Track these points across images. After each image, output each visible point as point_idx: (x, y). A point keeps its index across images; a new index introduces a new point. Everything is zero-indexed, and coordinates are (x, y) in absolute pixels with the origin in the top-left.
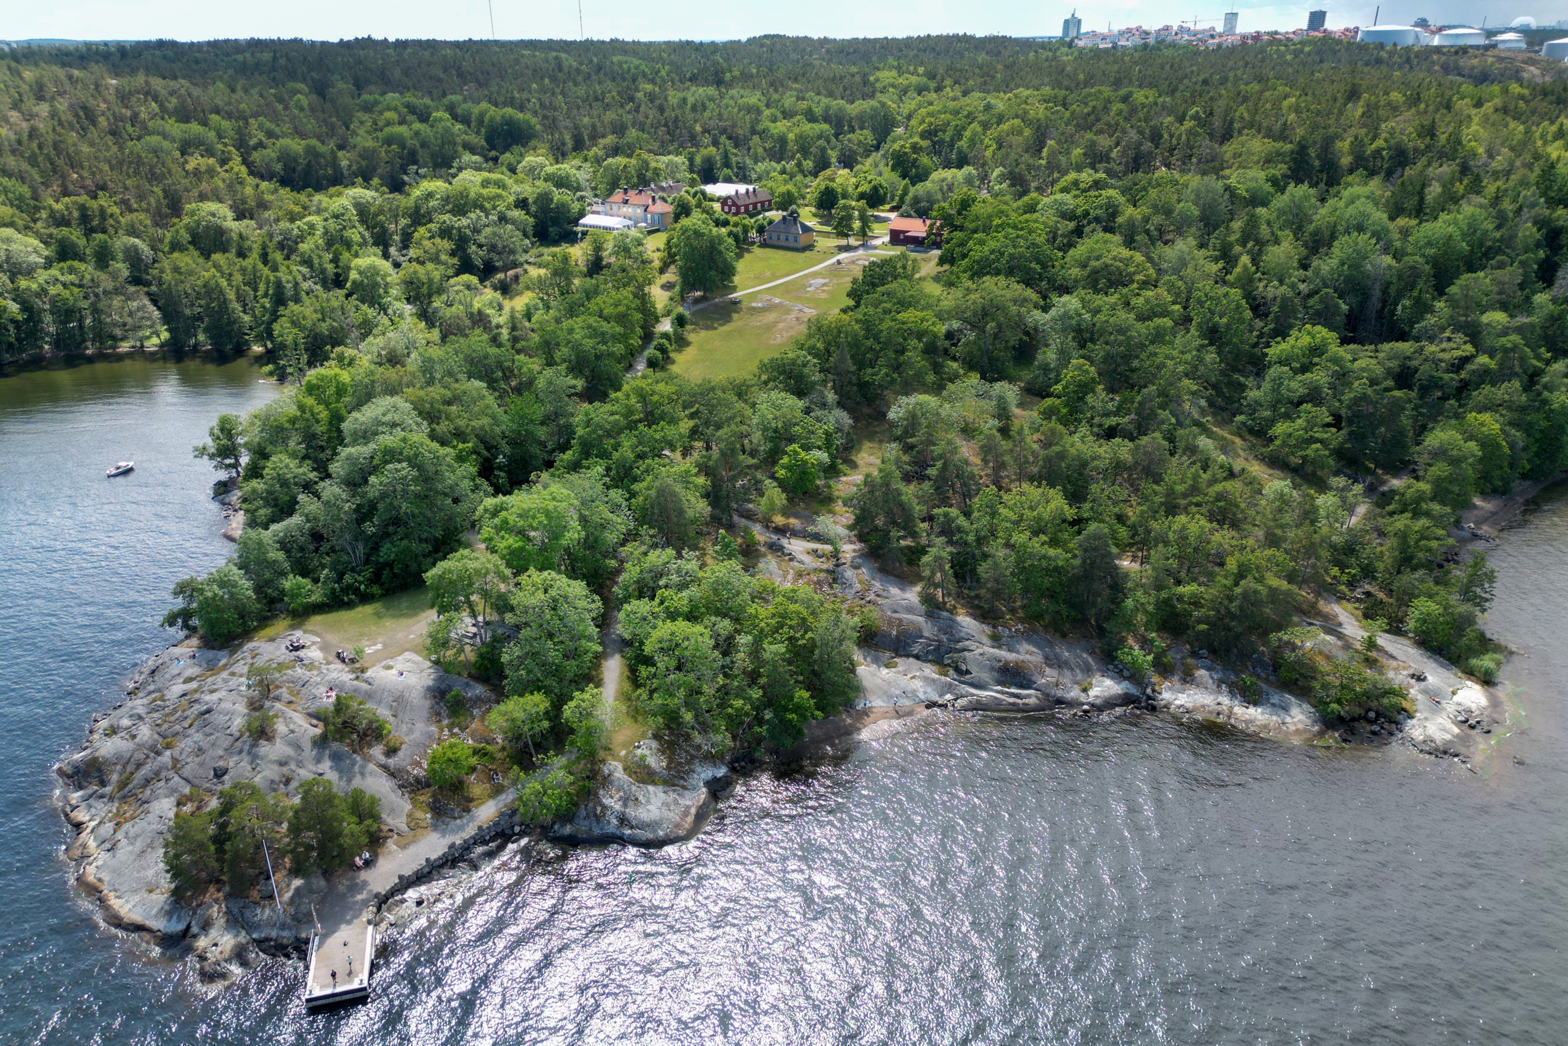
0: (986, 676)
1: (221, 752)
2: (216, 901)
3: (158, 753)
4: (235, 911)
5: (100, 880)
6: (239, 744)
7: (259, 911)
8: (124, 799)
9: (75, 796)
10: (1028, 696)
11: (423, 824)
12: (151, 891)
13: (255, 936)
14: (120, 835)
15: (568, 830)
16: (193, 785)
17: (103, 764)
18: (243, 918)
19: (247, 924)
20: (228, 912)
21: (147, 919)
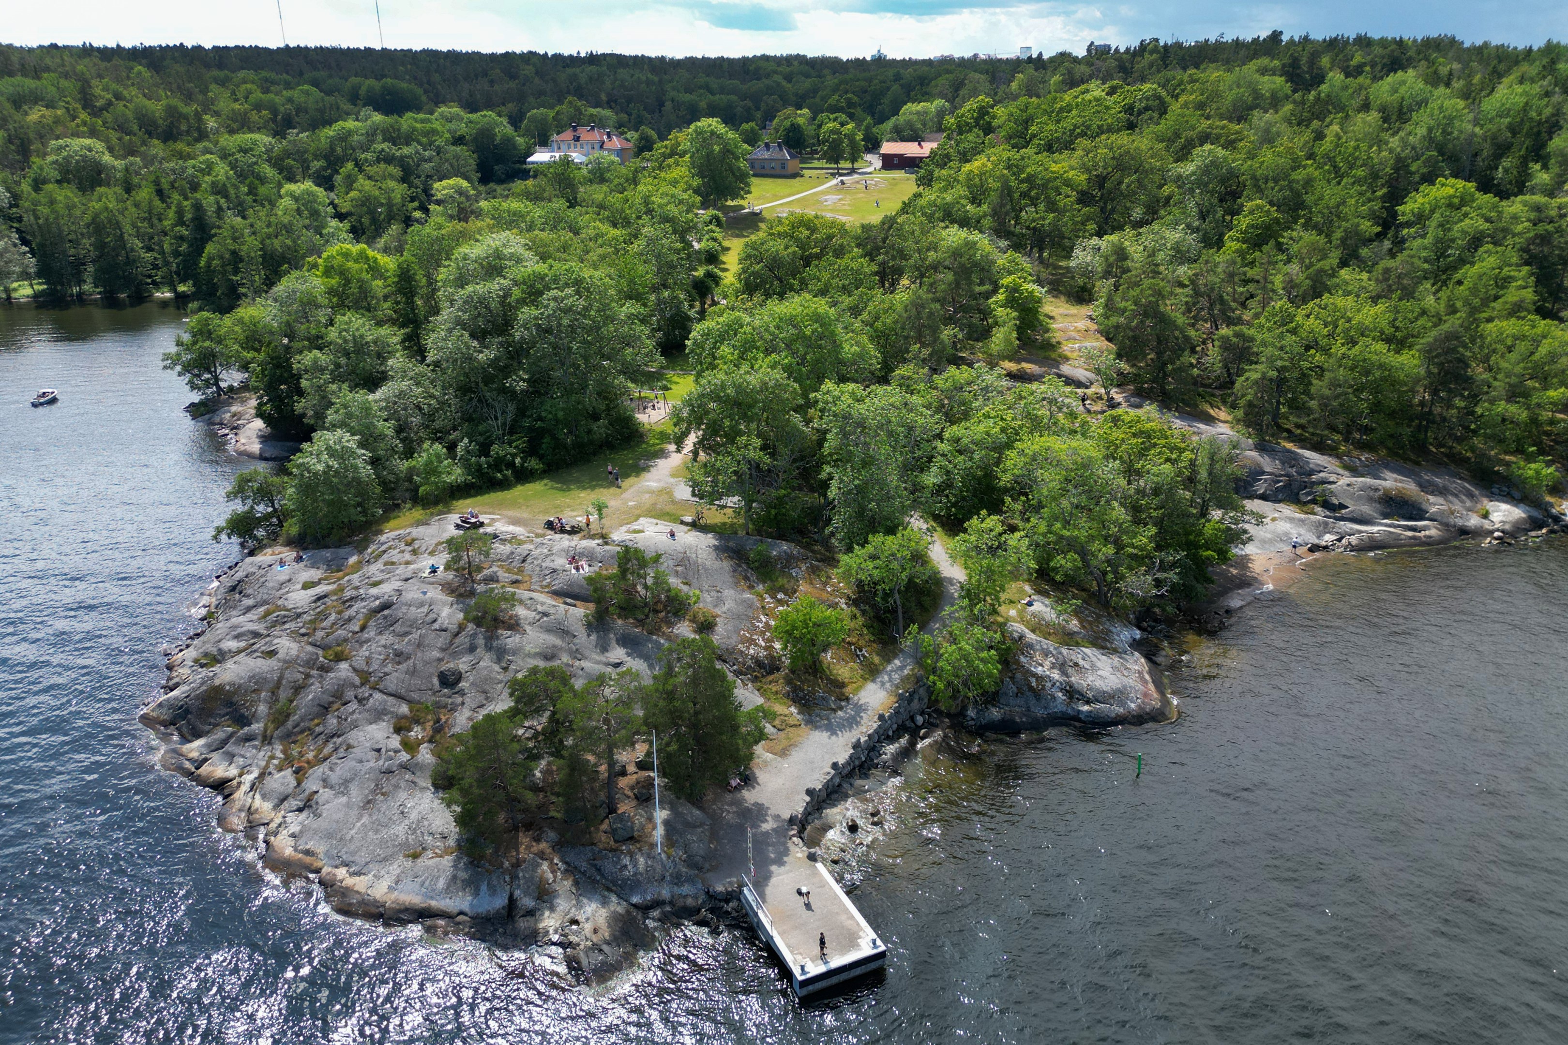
0: (1366, 509)
1: (436, 654)
2: (542, 855)
3: (325, 669)
4: (584, 866)
5: (307, 852)
6: (462, 639)
7: (626, 861)
8: (289, 738)
9: (195, 748)
10: (1424, 528)
11: (791, 721)
12: (415, 856)
13: (635, 900)
14: (311, 784)
15: (995, 713)
16: (409, 702)
17: (235, 693)
18: (602, 875)
19: (614, 883)
20: (571, 870)
21: (432, 898)
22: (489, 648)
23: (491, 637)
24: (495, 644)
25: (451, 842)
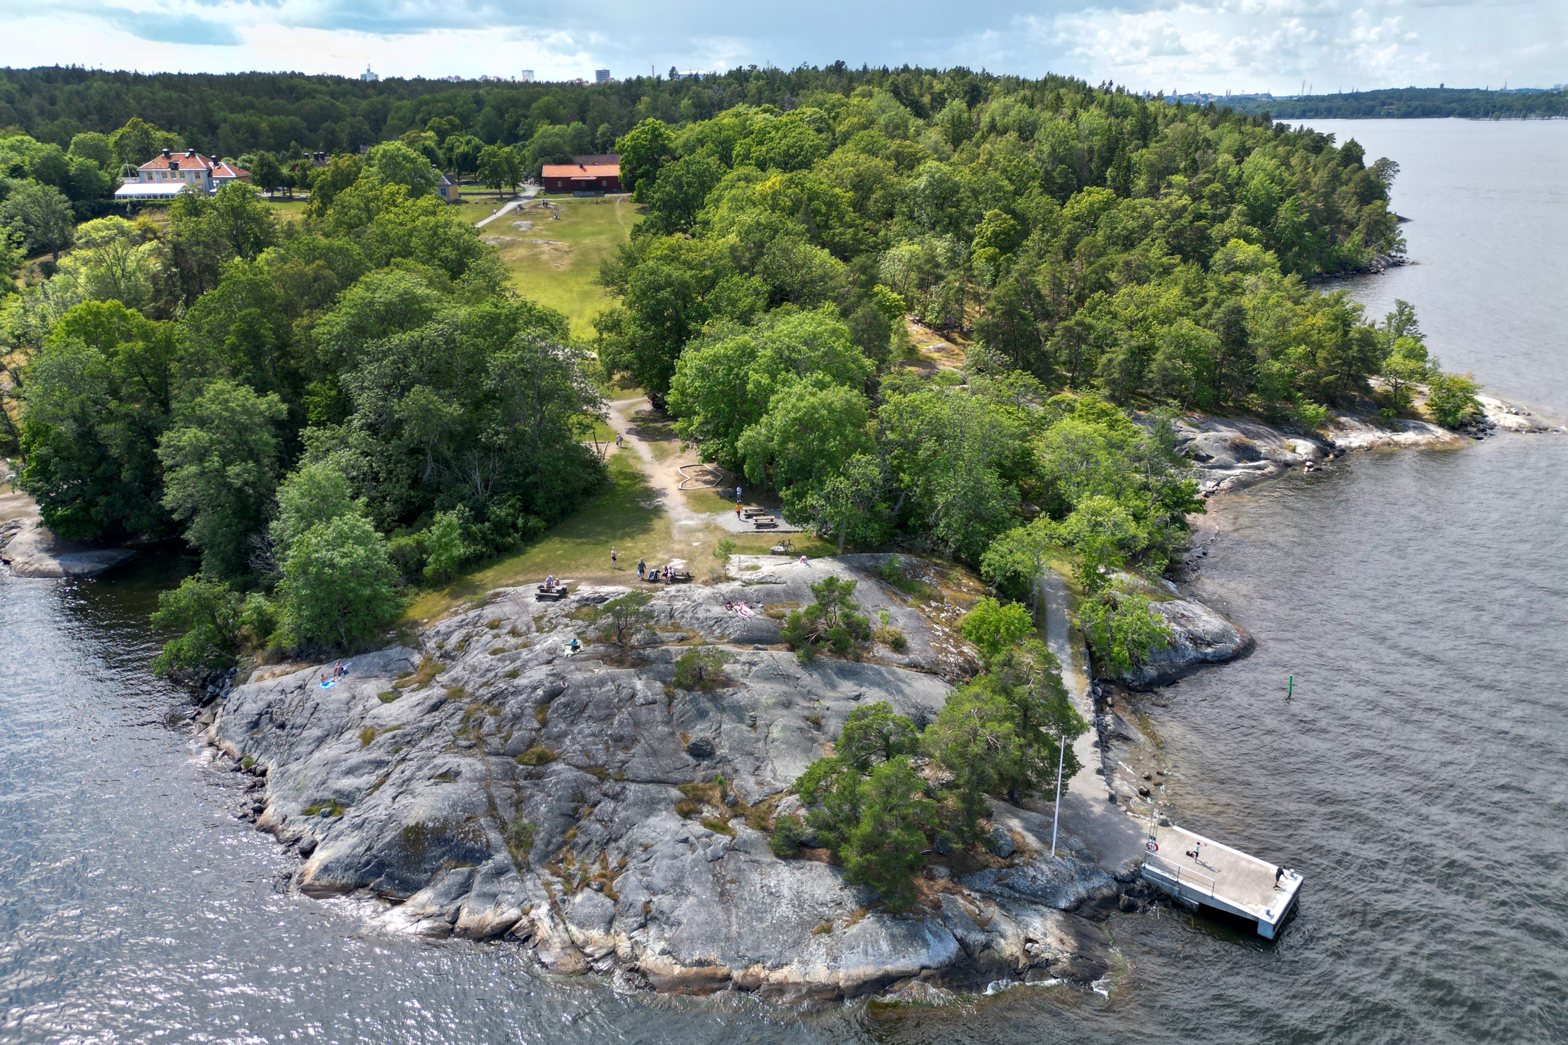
0: (1225, 457)
1: (663, 729)
2: (948, 891)
3: (535, 776)
4: (995, 889)
6: (680, 707)
8: (549, 858)
9: (423, 902)
10: (1265, 466)
12: (826, 931)
13: (1063, 904)
14: (634, 896)
15: (1150, 671)
16: (675, 784)
17: (444, 827)
18: (1019, 892)
19: (1035, 895)
20: (988, 896)
21: (884, 963)
22: (723, 710)
23: (716, 700)
24: (725, 704)
25: (851, 905)
